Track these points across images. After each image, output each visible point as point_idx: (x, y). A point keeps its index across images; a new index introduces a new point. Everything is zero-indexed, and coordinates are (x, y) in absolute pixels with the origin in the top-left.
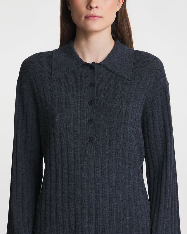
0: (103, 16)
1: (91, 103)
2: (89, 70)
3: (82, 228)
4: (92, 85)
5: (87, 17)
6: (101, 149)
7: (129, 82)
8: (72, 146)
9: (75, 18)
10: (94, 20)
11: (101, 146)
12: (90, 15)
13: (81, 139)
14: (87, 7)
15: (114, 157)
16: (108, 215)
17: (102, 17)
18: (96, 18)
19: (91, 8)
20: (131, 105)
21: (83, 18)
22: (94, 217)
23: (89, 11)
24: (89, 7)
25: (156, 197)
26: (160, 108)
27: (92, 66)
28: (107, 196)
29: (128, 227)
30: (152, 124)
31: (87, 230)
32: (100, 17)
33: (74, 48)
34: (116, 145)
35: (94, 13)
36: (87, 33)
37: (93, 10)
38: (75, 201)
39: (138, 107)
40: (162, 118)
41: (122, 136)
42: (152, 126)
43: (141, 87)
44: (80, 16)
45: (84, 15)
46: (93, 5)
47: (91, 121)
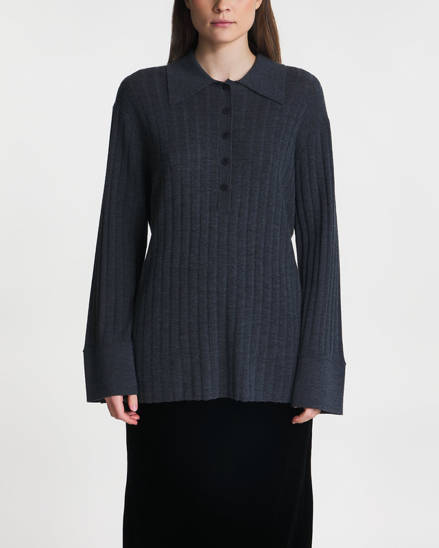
0: (236, 21)
1: (226, 136)
2: (222, 91)
3: (208, 312)
4: (227, 111)
5: (215, 24)
6: (239, 200)
7: (279, 107)
8: (198, 196)
9: (196, 23)
10: (224, 27)
11: (239, 196)
12: (217, 21)
13: (211, 187)
14: (213, 9)
15: (256, 213)
16: (244, 294)
17: (235, 23)
18: (227, 25)
19: (219, 11)
20: (281, 141)
21: (208, 24)
22: (225, 296)
23: (217, 15)
24: (217, 9)
25: (312, 278)
26: (320, 151)
27: (227, 85)
28: (244, 267)
29: (269, 312)
30: (307, 173)
31: (216, 313)
32: (232, 23)
33: (196, 61)
34: (260, 195)
35: (224, 17)
36: (214, 45)
37: (222, 14)
38: (198, 275)
39: (289, 144)
40: (322, 166)
41: (268, 182)
42: (307, 176)
43: (295, 116)
44: (204, 22)
45: (210, 20)
46: (223, 7)
47: (225, 161)
